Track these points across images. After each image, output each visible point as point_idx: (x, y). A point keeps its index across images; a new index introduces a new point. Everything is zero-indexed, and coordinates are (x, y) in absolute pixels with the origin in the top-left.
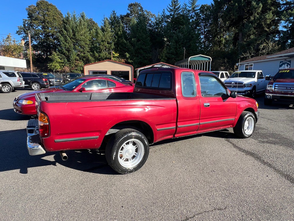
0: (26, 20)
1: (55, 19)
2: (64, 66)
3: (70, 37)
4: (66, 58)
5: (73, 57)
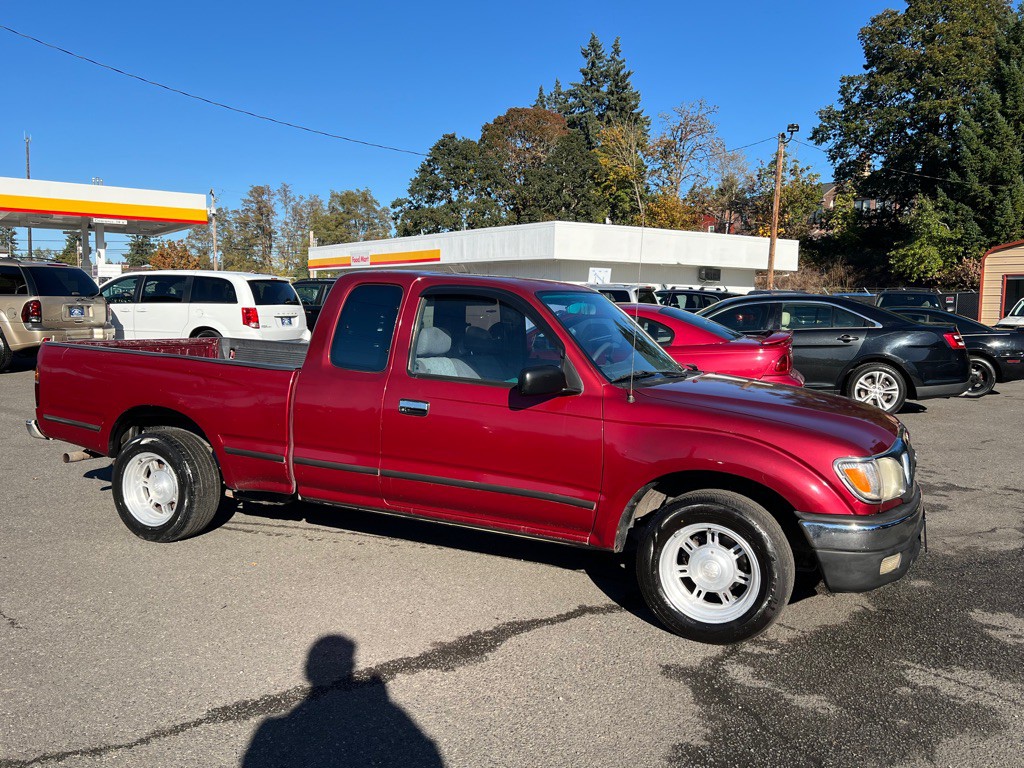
0: (851, 80)
1: (972, 47)
2: (960, 259)
3: (1016, 117)
4: (976, 220)
5: (1010, 211)
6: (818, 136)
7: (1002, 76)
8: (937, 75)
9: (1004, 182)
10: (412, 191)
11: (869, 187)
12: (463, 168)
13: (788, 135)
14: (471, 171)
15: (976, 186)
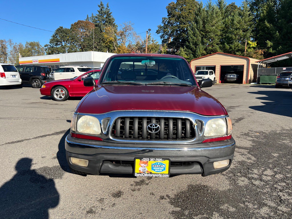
0: (165, 19)
3: (200, 30)
4: (192, 53)
5: (199, 52)
6: (158, 32)
7: (197, 20)
8: (184, 19)
9: (197, 45)
10: (50, 42)
11: (170, 45)
12: (66, 36)
13: (148, 31)
14: (68, 37)
15: (192, 46)
